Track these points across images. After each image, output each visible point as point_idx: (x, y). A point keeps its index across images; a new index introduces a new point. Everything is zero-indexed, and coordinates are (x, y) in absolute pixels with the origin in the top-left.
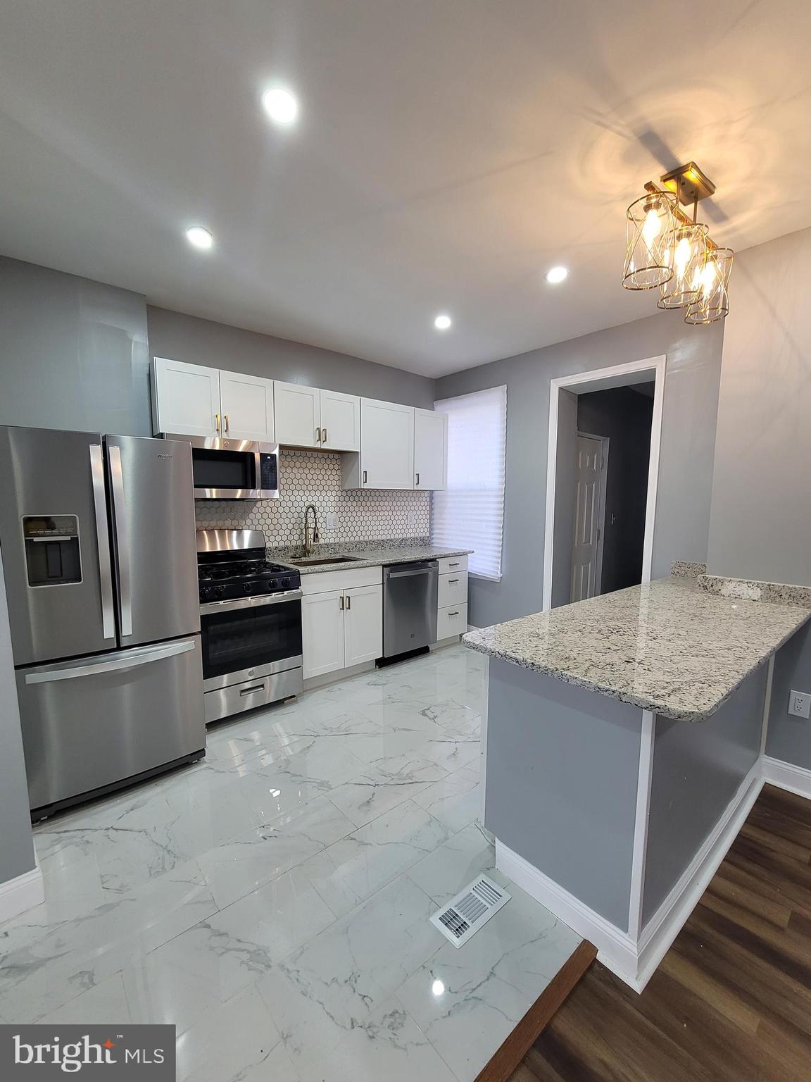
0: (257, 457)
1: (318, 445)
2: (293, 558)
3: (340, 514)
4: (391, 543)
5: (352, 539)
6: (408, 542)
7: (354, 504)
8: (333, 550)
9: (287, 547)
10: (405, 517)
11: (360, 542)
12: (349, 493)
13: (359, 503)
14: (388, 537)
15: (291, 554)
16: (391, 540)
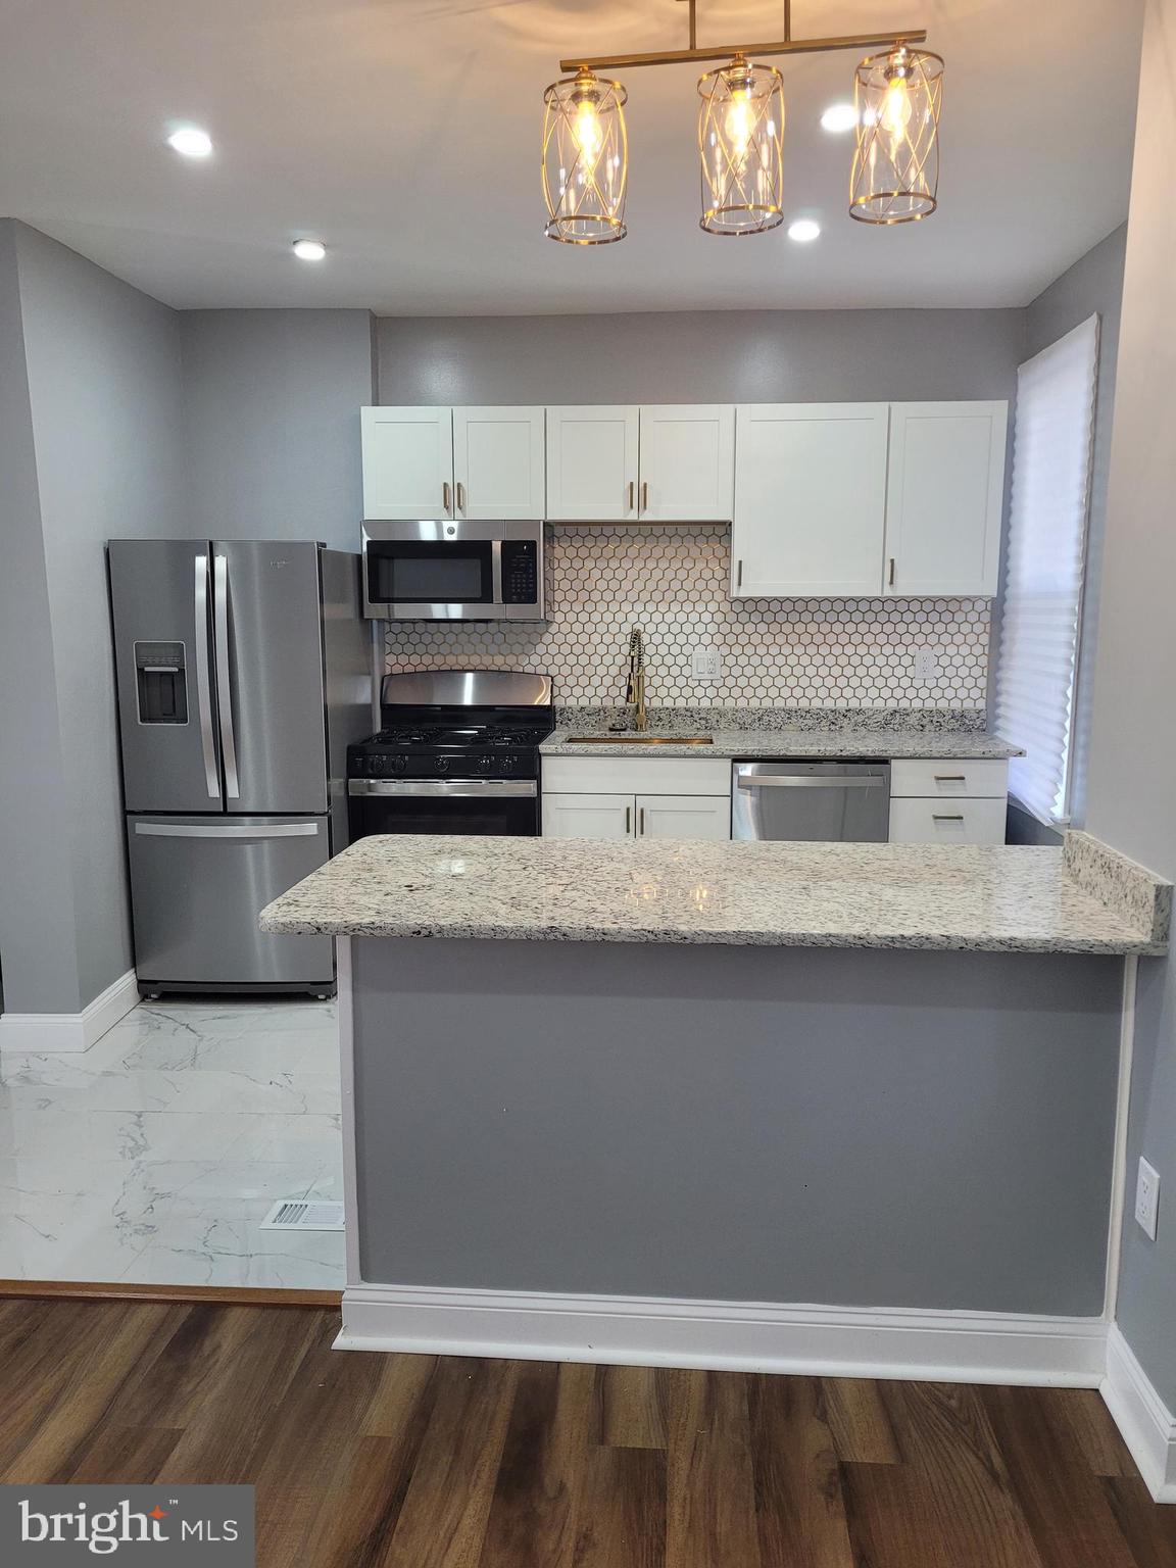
0: (497, 546)
1: (633, 516)
2: (611, 730)
3: (725, 650)
4: (860, 718)
5: (755, 703)
6: (913, 720)
7: (762, 628)
8: (703, 722)
9: (604, 709)
10: (906, 661)
11: (769, 711)
12: (750, 607)
13: (775, 628)
14: (854, 704)
15: (609, 723)
16: (859, 712)
